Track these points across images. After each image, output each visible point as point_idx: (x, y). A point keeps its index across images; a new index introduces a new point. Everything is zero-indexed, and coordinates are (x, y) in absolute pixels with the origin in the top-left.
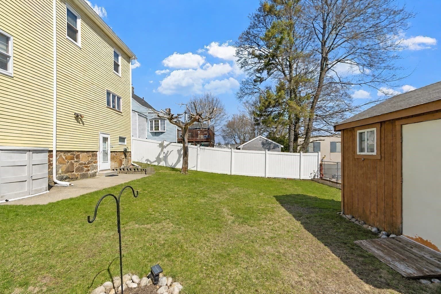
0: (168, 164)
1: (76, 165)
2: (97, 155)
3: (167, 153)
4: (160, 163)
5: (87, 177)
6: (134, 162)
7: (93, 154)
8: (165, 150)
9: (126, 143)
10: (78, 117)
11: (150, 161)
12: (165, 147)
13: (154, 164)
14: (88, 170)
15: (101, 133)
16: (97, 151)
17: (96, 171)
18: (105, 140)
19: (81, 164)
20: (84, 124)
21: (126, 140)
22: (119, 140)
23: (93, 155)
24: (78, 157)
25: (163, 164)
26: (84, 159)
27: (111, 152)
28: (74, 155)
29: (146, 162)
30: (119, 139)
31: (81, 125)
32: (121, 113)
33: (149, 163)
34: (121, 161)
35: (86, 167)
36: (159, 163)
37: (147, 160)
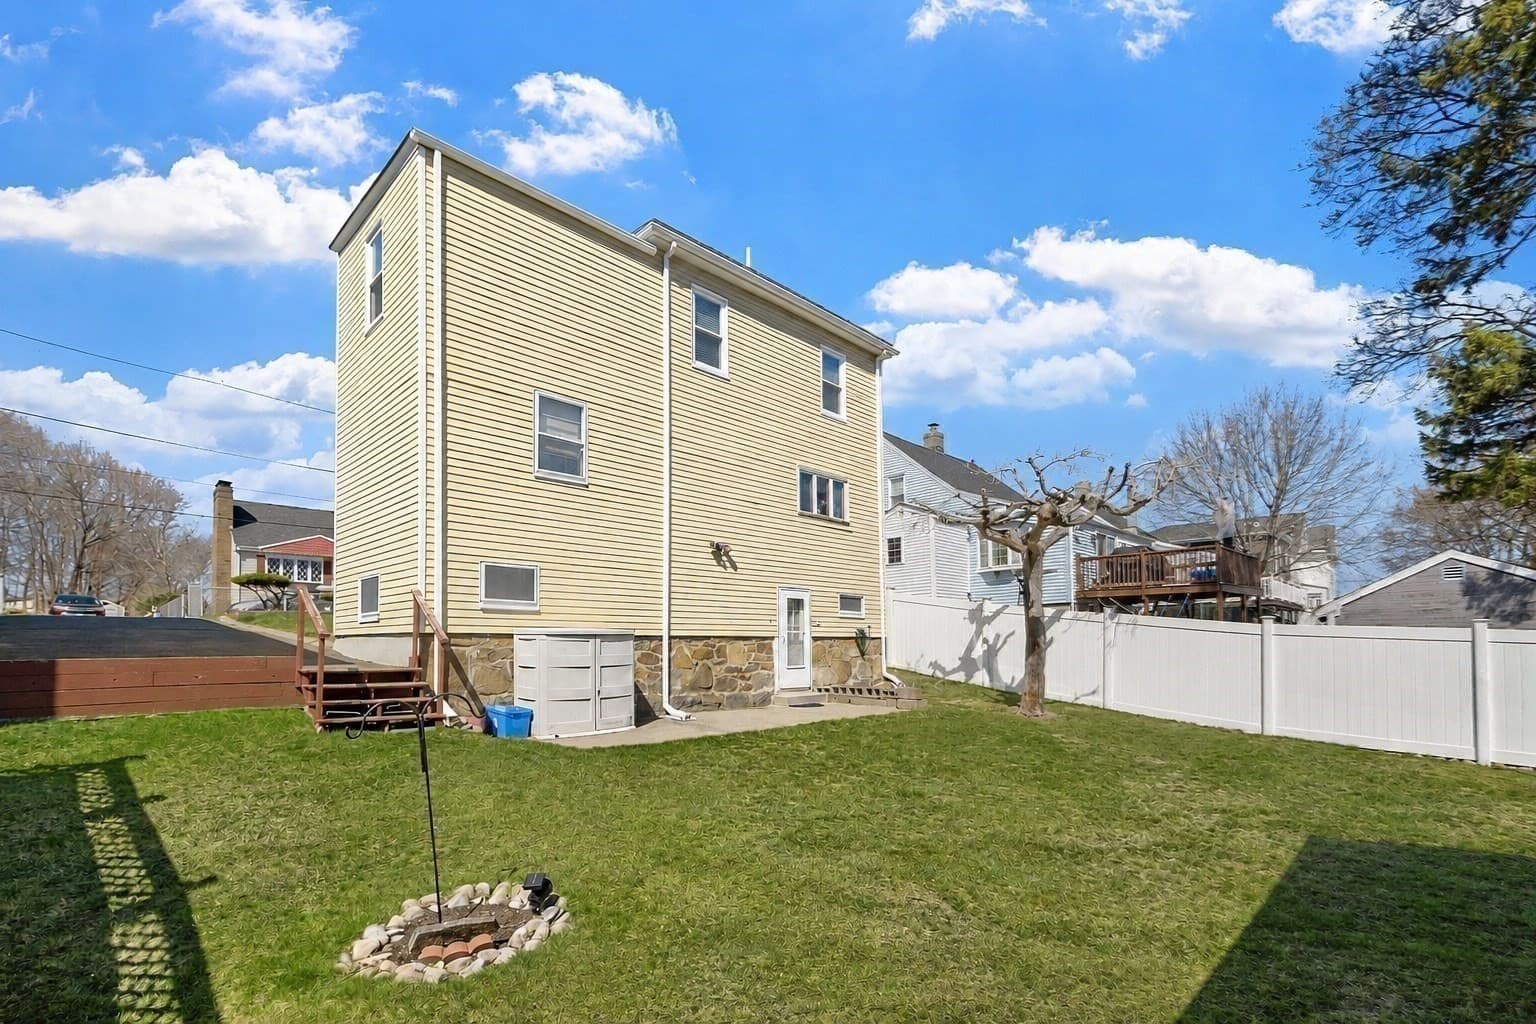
0: (1000, 679)
1: (718, 672)
2: (771, 649)
3: (995, 644)
4: (972, 677)
5: (745, 706)
6: (890, 670)
7: (764, 643)
8: (989, 632)
9: (863, 613)
10: (719, 551)
11: (942, 670)
12: (990, 620)
13: (953, 677)
14: (749, 688)
15: (783, 589)
16: (773, 638)
17: (770, 690)
18: (796, 605)
19: (730, 670)
20: (735, 568)
21: (863, 601)
22: (839, 605)
23: (761, 648)
24: (721, 652)
25: (981, 678)
26: (736, 657)
27: (815, 639)
28: (710, 646)
29: (930, 672)
30: (838, 600)
31: (731, 570)
32: (848, 524)
33: (939, 674)
34: (848, 665)
35: (743, 678)
36: (970, 676)
37: (935, 665)
